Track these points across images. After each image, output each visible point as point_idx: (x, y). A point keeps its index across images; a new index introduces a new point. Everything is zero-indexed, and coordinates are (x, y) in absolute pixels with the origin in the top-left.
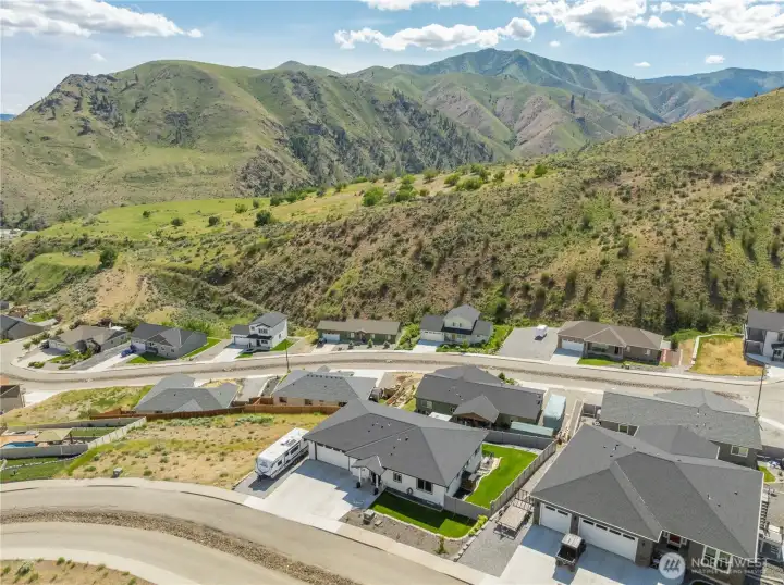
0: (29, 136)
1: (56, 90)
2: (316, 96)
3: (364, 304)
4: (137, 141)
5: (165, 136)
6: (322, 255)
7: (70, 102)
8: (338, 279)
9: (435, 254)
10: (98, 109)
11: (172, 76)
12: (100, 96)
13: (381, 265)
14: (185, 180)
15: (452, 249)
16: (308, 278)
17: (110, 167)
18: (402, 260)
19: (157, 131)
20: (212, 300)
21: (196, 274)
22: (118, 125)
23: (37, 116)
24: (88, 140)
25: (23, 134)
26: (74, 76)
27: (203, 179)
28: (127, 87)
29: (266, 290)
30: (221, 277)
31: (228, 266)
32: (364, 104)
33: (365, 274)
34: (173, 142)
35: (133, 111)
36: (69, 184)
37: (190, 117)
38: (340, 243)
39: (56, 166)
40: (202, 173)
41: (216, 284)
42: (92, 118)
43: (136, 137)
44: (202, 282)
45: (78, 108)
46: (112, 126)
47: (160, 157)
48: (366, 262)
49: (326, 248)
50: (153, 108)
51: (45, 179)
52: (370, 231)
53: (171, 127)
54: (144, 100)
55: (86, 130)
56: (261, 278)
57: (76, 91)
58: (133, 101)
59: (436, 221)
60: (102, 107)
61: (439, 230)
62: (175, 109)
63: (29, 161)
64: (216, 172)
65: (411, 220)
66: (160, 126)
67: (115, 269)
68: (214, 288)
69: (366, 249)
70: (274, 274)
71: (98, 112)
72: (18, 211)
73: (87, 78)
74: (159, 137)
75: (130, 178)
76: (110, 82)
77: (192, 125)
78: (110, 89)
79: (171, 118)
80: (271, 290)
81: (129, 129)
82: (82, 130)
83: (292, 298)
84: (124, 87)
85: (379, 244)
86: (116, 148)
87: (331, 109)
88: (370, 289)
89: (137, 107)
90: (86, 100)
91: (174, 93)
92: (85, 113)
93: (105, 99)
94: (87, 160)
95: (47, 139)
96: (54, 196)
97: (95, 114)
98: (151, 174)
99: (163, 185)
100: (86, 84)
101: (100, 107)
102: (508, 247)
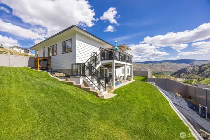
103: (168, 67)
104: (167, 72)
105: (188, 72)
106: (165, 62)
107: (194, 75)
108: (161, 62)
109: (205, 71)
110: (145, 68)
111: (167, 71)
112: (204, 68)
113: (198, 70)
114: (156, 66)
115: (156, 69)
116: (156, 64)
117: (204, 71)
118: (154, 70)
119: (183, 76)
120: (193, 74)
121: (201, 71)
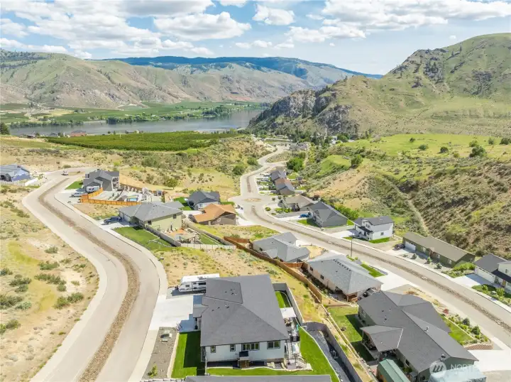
0: (384, 88)
1: (407, 60)
3: (488, 233)
4: (449, 92)
5: (469, 89)
6: (484, 186)
7: (413, 67)
8: (482, 208)
10: (429, 71)
11: (487, 46)
12: (432, 62)
14: (473, 121)
16: (462, 202)
17: (426, 108)
19: (465, 86)
20: (394, 201)
21: (396, 182)
22: (439, 81)
23: (391, 76)
24: (417, 91)
25: (381, 87)
26: (420, 51)
27: (487, 121)
28: (453, 56)
29: (429, 203)
30: (409, 188)
31: (417, 181)
34: (474, 93)
35: (452, 72)
36: (397, 117)
37: (492, 75)
38: (504, 180)
39: (394, 106)
40: (489, 117)
41: (403, 192)
42: (423, 77)
43: (449, 89)
44: (396, 188)
45: (416, 71)
46: (434, 82)
47: (460, 104)
49: (490, 182)
50: (467, 70)
51: (385, 114)
53: (475, 83)
54: (461, 64)
55: (417, 85)
56: (431, 194)
57: (418, 60)
58: (453, 66)
60: (432, 70)
62: (483, 71)
63: (380, 102)
64: (500, 117)
66: (467, 82)
67: (356, 170)
68: (401, 194)
70: (441, 193)
71: (428, 73)
72: (365, 131)
73: (428, 52)
74: (465, 90)
75: (435, 116)
76: (441, 53)
77: (494, 81)
78: (440, 57)
79: (477, 76)
80: (432, 204)
81: (445, 84)
82: (415, 84)
83: (442, 213)
84: (451, 55)
86: (434, 97)
88: (500, 223)
89: (455, 69)
90: (423, 66)
91: (485, 58)
92: (420, 74)
93: (435, 64)
94: (412, 103)
95: (393, 90)
96: (386, 124)
97: (426, 74)
98: (450, 114)
99: (456, 123)
100: (426, 56)
101: (431, 70)
103: (242, 88)
104: (241, 104)
105: (293, 110)
106: (234, 65)
107: (305, 120)
108: (221, 62)
109: (327, 109)
110: (164, 86)
111: (238, 99)
112: (325, 98)
113: (313, 105)
114: (203, 80)
115: (207, 94)
116: (205, 71)
117: (324, 107)
118: (198, 95)
119: (283, 124)
120: (304, 117)
121: (320, 107)
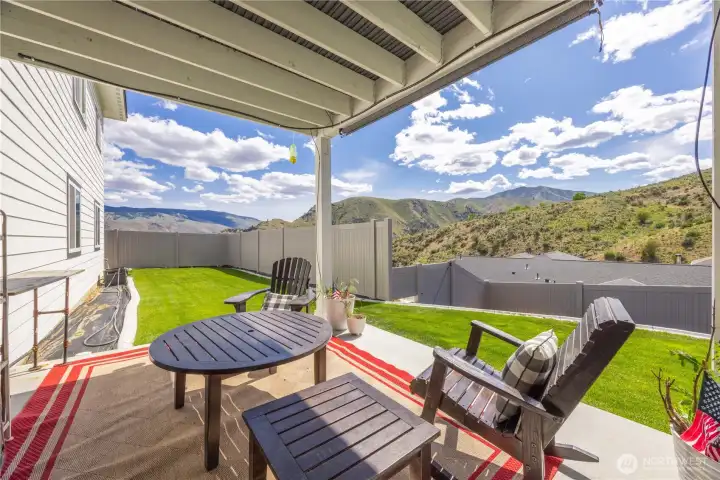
2: (425, 211)
9: (489, 245)
11: (358, 203)
13: (444, 254)
15: (504, 242)
18: (462, 250)
32: (450, 214)
33: (431, 259)
37: (364, 220)
38: (417, 245)
48: (433, 252)
49: (406, 248)
52: (438, 237)
54: (345, 213)
58: (340, 214)
59: (490, 227)
61: (492, 232)
62: (358, 217)
65: (469, 229)
69: (434, 246)
85: (445, 243)
87: (432, 216)
89: (342, 217)
102: (559, 237)
